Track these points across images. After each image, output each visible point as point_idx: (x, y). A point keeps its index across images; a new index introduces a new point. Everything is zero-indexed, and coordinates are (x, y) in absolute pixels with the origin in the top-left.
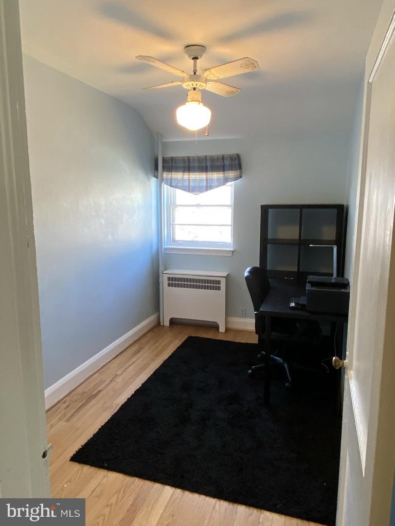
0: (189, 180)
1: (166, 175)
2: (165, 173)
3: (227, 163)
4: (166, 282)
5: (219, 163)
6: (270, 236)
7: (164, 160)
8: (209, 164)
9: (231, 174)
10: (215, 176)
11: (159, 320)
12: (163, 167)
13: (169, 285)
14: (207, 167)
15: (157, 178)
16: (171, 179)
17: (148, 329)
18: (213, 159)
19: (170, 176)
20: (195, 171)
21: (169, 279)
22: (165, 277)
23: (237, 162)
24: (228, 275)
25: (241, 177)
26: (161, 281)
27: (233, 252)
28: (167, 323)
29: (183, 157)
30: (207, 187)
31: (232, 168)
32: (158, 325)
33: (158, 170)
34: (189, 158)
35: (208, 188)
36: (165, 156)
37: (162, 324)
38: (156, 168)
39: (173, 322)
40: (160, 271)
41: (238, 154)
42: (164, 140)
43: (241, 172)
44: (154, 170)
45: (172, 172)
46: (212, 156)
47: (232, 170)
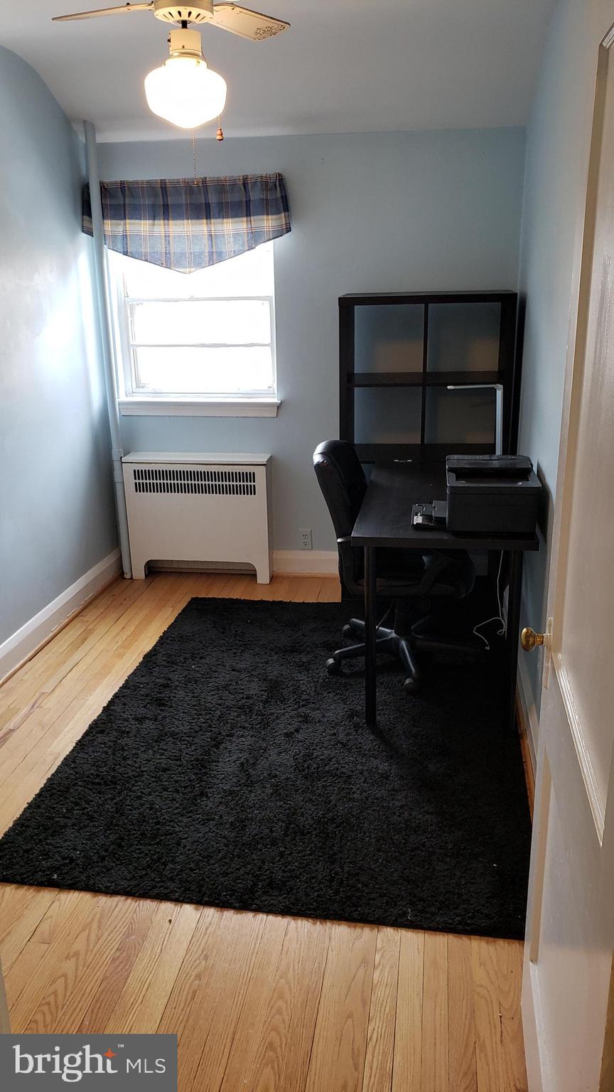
0: (167, 237)
1: (110, 226)
2: (108, 222)
3: (255, 195)
4: (130, 482)
5: (238, 196)
6: (358, 368)
7: (104, 190)
8: (213, 199)
9: (268, 222)
10: (230, 228)
11: (121, 567)
12: (103, 207)
13: (139, 488)
14: (208, 205)
15: (90, 233)
16: (125, 237)
17: (99, 588)
18: (222, 187)
19: (121, 228)
20: (179, 217)
21: (137, 474)
22: (128, 471)
23: (279, 195)
24: (270, 459)
25: (288, 230)
26: (117, 478)
27: (279, 407)
28: (139, 573)
29: (148, 182)
30: (211, 254)
31: (267, 208)
32: (119, 577)
33: (90, 215)
34: (163, 182)
35: (215, 257)
36: (106, 180)
37: (128, 576)
38: (86, 210)
39: (154, 570)
40: (115, 457)
41: (280, 175)
42: (101, 138)
43: (288, 217)
44: (80, 216)
45: (125, 219)
46: (219, 180)
47: (267, 214)
